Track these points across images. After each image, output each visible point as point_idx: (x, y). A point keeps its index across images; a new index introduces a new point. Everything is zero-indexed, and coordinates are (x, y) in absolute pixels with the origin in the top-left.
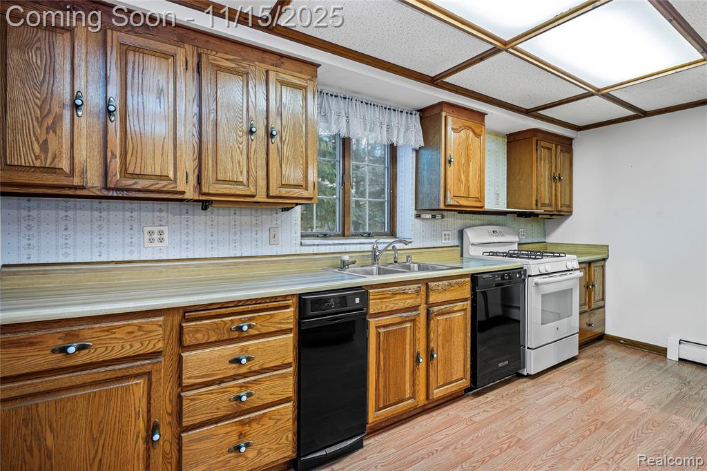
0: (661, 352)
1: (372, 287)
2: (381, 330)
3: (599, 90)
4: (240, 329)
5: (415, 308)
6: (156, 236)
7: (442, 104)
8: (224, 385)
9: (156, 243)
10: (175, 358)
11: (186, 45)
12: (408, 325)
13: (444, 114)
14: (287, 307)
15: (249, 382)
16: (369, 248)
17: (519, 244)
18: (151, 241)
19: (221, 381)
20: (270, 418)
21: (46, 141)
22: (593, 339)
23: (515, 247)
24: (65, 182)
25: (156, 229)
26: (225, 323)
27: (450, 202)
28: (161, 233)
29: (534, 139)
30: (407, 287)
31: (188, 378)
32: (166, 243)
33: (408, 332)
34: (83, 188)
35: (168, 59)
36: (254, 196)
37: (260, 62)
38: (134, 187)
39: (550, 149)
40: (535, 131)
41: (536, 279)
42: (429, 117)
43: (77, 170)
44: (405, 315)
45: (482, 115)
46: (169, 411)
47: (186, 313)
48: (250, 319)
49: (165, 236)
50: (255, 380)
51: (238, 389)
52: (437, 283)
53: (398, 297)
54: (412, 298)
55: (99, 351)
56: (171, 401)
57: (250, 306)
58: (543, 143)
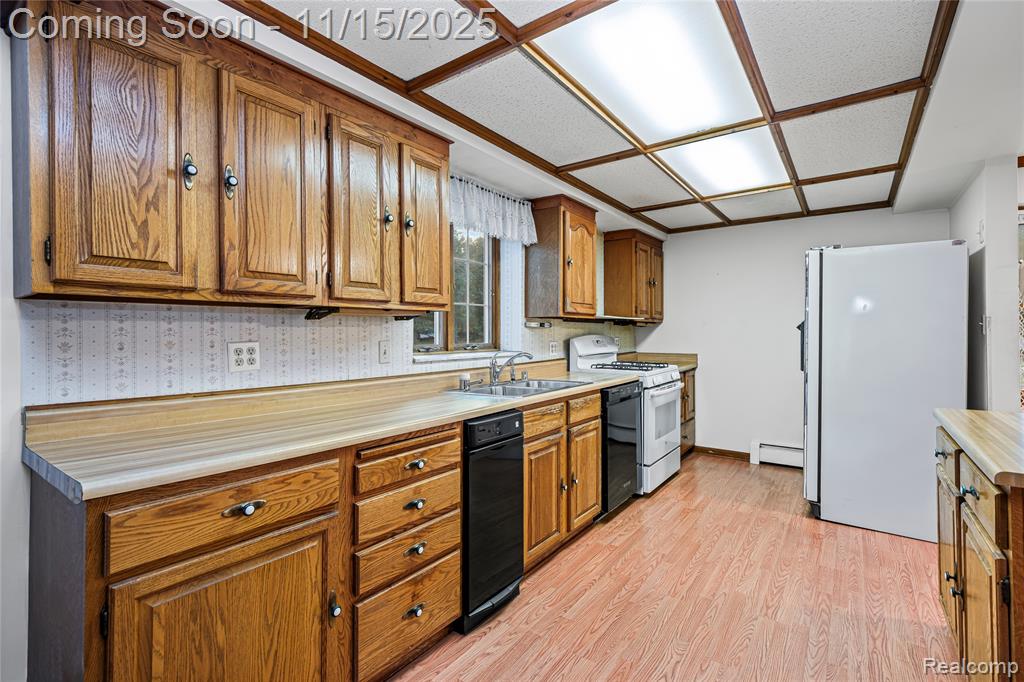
0: (744, 457)
1: (525, 408)
2: (533, 457)
3: (703, 198)
4: (415, 466)
5: (557, 431)
6: (245, 356)
7: (561, 198)
8: (397, 537)
9: (245, 366)
10: (348, 510)
11: (313, 102)
12: (554, 449)
13: (562, 209)
14: (452, 437)
15: (422, 531)
16: (487, 363)
17: (618, 355)
18: (239, 363)
19: (393, 534)
20: (441, 572)
21: (145, 223)
22: (689, 452)
23: (614, 358)
24: (173, 281)
25: (245, 346)
26: (399, 460)
27: (569, 309)
28: (251, 351)
29: (634, 240)
30: (553, 407)
31: (365, 533)
32: (257, 365)
33: (554, 457)
34: (192, 290)
35: (294, 118)
36: (386, 302)
37: (392, 132)
38: (256, 289)
39: (646, 252)
40: (634, 232)
41: (652, 392)
42: (543, 210)
43: (187, 265)
44: (551, 438)
45: (593, 211)
46: (342, 579)
47: (359, 452)
48: (423, 454)
49: (257, 356)
50: (426, 528)
51: (411, 541)
52: (576, 400)
53: (547, 418)
54: (556, 419)
55: (274, 509)
56: (344, 565)
57: (422, 439)
58: (641, 245)
